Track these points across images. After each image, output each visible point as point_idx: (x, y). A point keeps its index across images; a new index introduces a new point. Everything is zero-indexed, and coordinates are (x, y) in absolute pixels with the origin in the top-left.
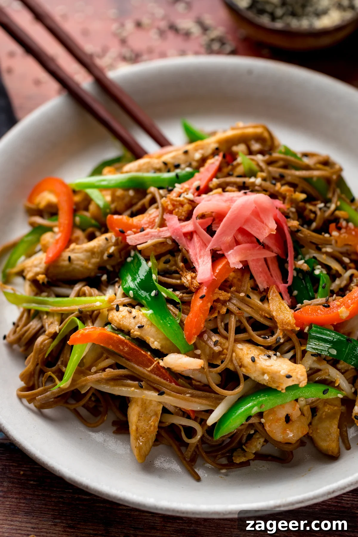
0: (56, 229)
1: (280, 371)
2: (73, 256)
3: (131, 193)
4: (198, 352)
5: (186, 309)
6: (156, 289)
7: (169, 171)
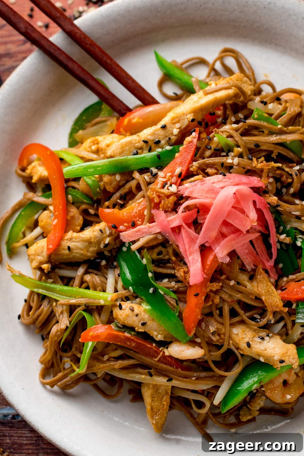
0: (51, 208)
1: (274, 356)
2: (72, 245)
3: (118, 177)
4: (198, 340)
5: (183, 298)
6: (153, 286)
7: (150, 151)
